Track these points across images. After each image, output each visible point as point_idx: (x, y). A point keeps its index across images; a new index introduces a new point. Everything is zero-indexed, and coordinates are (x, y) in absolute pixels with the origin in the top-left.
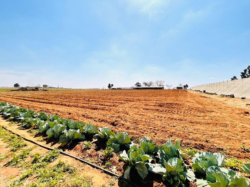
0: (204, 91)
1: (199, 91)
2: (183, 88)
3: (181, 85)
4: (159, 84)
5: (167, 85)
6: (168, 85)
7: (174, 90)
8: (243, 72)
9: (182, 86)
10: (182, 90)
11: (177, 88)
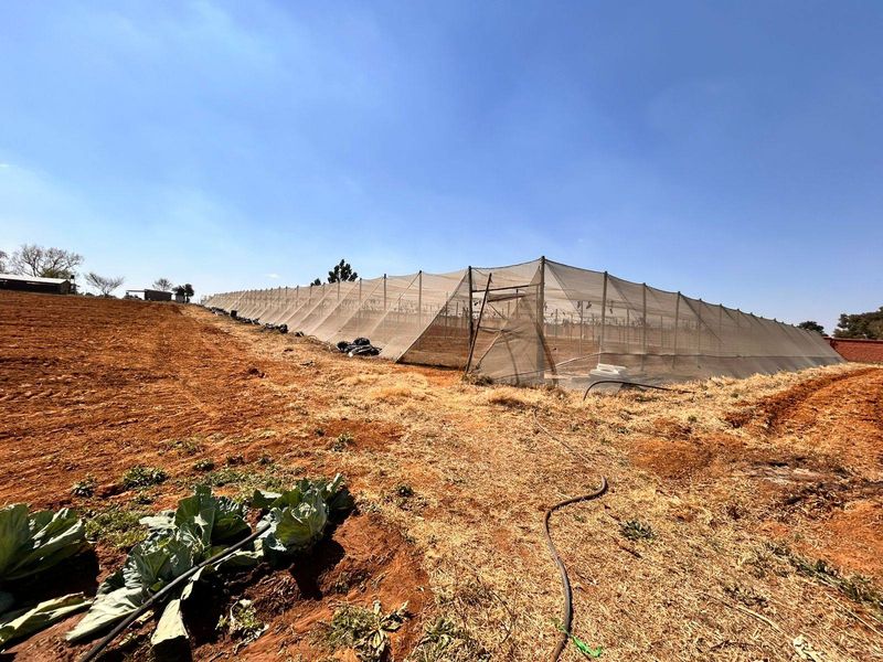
0: (234, 313)
1: (221, 310)
2: (174, 297)
3: (163, 283)
4: (42, 263)
5: (94, 279)
6: (99, 274)
7: (129, 300)
8: (333, 271)
9: (170, 291)
10: (164, 303)
11: (148, 293)
